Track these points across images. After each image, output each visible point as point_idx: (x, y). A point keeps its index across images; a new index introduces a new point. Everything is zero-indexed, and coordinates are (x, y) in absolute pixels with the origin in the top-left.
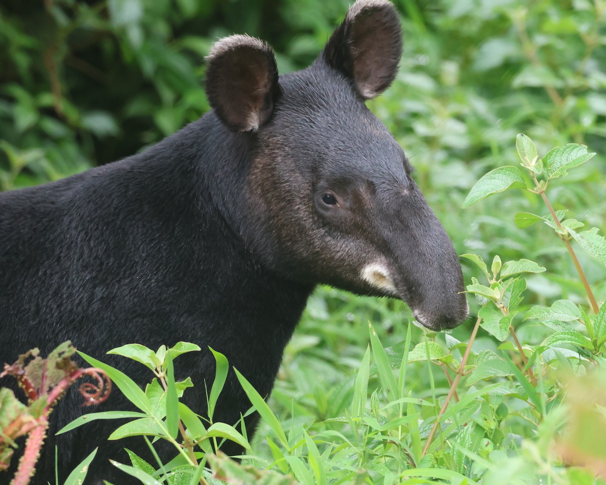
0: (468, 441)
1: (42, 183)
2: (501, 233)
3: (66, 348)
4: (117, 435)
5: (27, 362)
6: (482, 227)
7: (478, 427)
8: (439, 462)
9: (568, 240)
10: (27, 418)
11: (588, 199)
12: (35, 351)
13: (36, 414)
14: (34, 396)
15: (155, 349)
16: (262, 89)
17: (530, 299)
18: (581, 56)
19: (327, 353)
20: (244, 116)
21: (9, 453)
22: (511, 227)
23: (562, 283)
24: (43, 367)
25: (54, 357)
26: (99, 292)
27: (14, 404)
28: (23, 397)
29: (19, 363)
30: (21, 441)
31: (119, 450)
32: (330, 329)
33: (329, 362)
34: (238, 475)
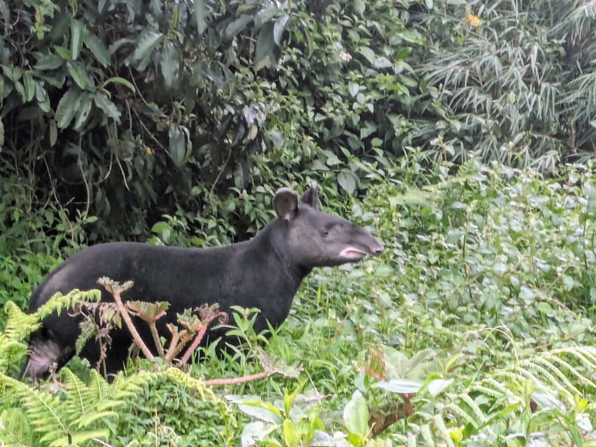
0: (337, 354)
1: (217, 247)
2: (359, 288)
3: (217, 305)
4: (228, 334)
5: (203, 307)
6: (353, 285)
7: (341, 350)
8: (327, 359)
9: (378, 295)
10: (200, 325)
11: (388, 281)
12: (207, 305)
13: (203, 324)
14: (204, 319)
15: (245, 308)
16: (292, 208)
17: (365, 311)
18: (393, 236)
19: (298, 316)
20: (284, 214)
21: (193, 335)
22: (362, 286)
23: (375, 307)
24: (208, 310)
25: (212, 307)
26: (234, 288)
27: (197, 320)
28: (200, 318)
29: (201, 307)
30: (197, 332)
31: (226, 339)
32: (301, 309)
33: (298, 318)
34: (263, 353)
